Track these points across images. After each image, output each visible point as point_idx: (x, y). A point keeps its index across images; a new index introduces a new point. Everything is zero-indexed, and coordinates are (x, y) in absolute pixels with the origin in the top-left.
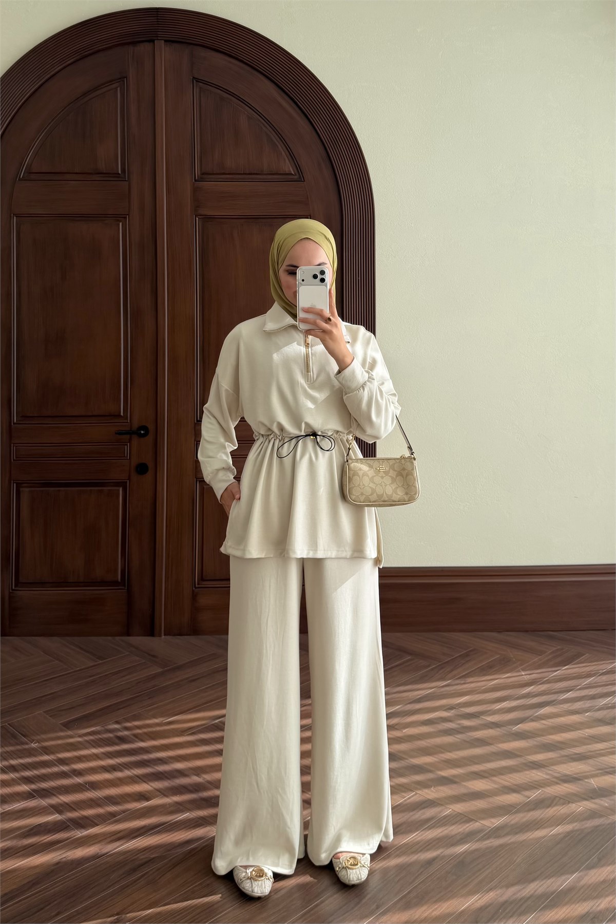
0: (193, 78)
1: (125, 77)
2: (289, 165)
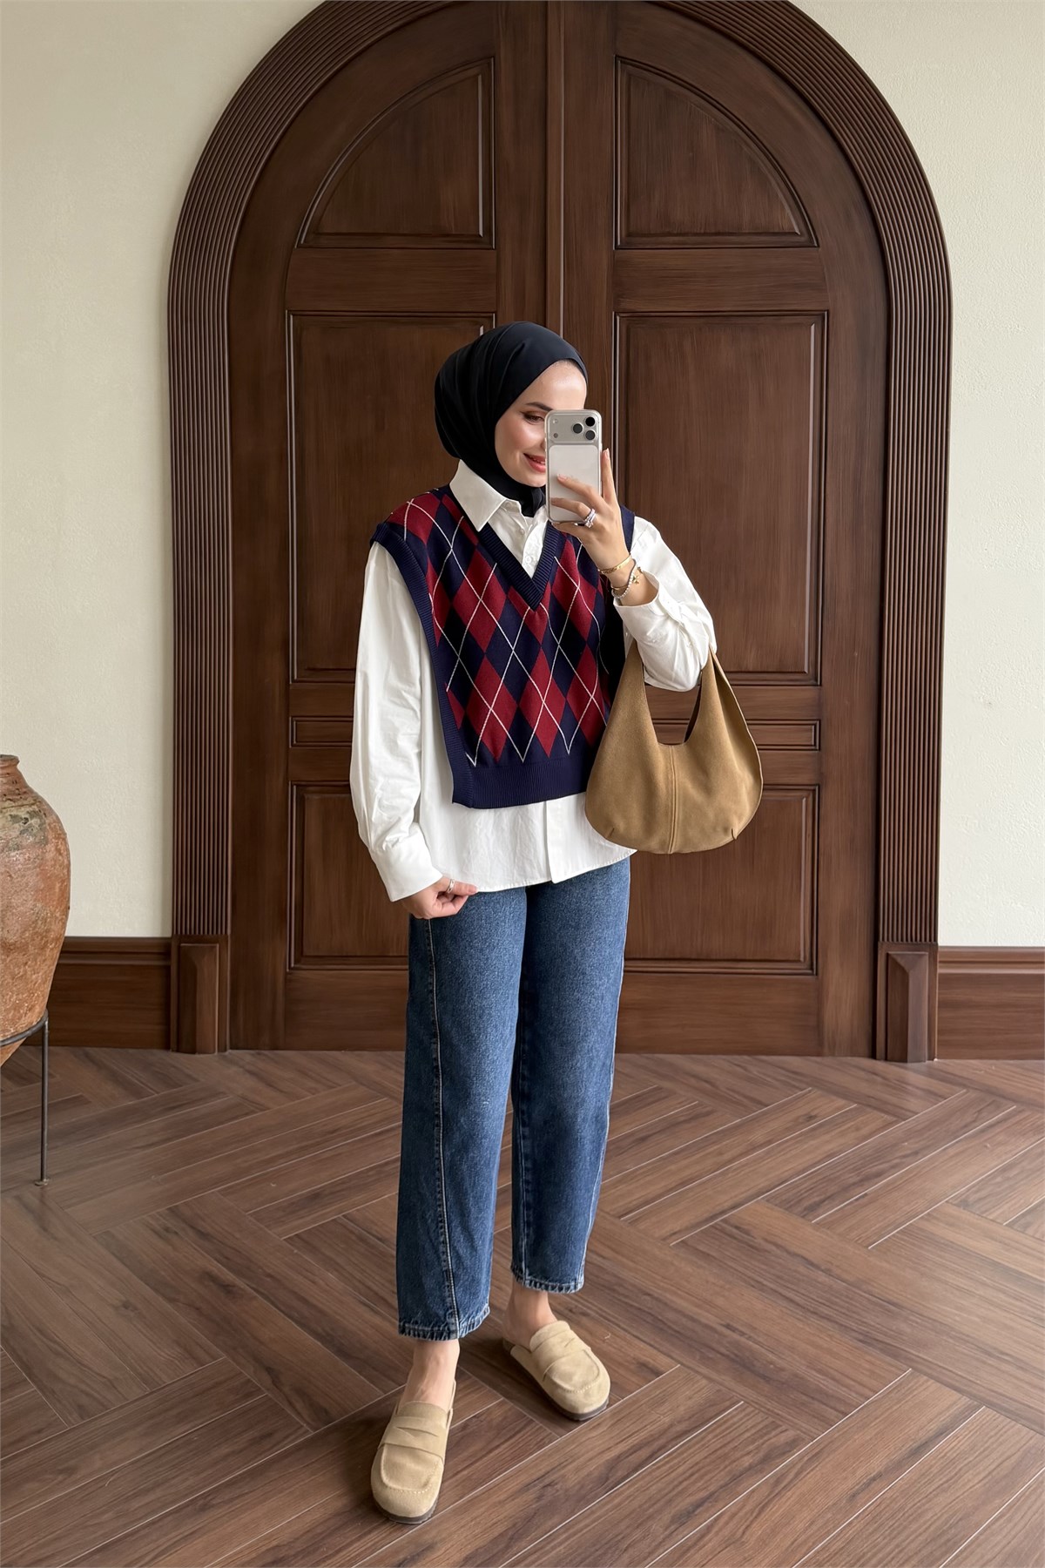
0: (618, 55)
1: (491, 59)
2: (793, 218)
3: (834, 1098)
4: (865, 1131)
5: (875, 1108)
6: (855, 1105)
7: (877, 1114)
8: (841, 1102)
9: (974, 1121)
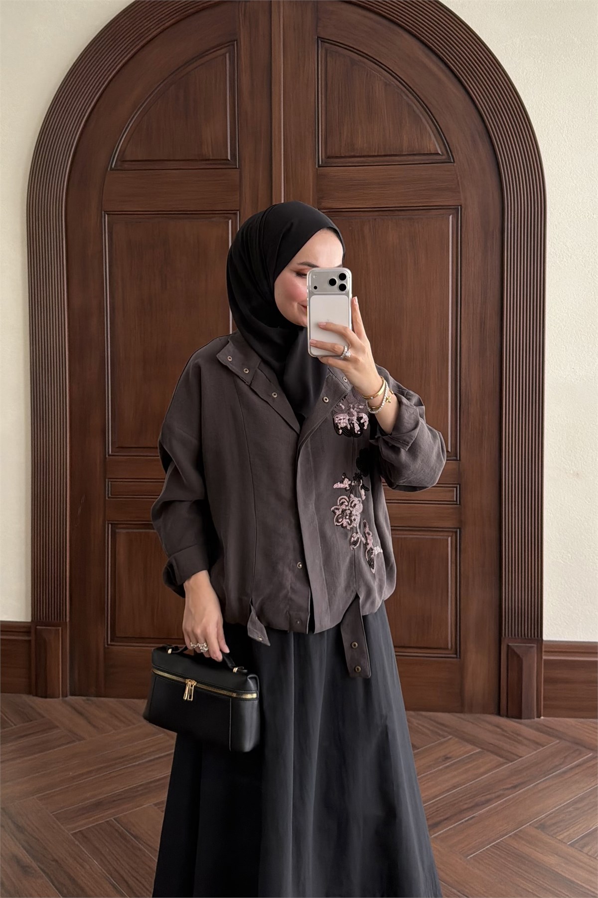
0: (318, 37)
1: (234, 41)
2: (436, 143)
3: (466, 744)
4: (482, 770)
5: (492, 752)
6: (480, 750)
7: (493, 757)
8: (470, 747)
9: (560, 764)
